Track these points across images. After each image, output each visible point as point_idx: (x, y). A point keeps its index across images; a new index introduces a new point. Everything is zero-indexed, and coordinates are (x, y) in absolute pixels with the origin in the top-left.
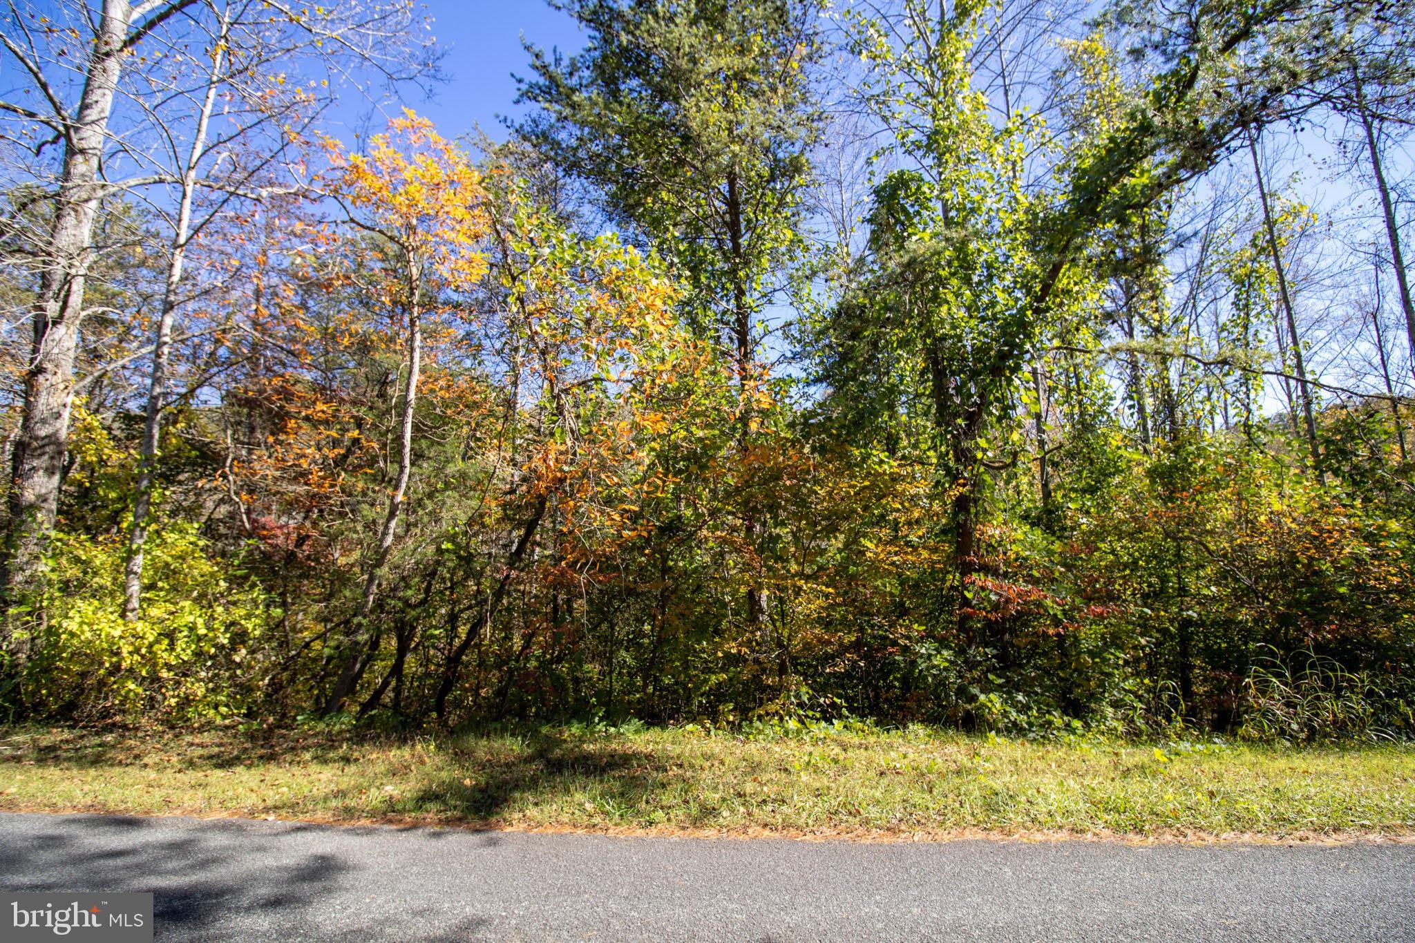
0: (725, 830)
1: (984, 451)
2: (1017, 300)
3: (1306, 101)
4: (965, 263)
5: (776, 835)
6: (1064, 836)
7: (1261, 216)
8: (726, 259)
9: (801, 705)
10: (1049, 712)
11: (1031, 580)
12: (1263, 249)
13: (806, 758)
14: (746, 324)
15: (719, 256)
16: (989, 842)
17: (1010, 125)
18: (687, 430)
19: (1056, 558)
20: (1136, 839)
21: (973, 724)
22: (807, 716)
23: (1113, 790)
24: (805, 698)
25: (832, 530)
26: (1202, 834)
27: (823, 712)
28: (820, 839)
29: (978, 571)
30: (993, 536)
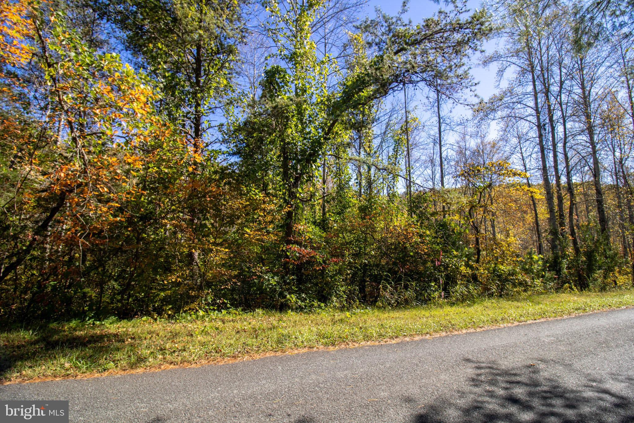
0: (148, 368)
1: (300, 193)
2: (319, 133)
3: (419, 79)
4: (300, 113)
5: (177, 367)
6: (306, 350)
7: (404, 119)
8: (192, 87)
9: (208, 304)
10: (313, 301)
11: (313, 248)
12: (404, 131)
13: (203, 328)
14: (199, 120)
15: (187, 83)
16: (275, 356)
17: (324, 60)
18: (158, 168)
19: (323, 240)
20: (331, 348)
21: (283, 307)
22: (210, 309)
23: (328, 329)
24: (210, 301)
25: (232, 223)
26: (354, 344)
27: (219, 306)
28: (199, 366)
29: (293, 244)
30: (300, 229)
